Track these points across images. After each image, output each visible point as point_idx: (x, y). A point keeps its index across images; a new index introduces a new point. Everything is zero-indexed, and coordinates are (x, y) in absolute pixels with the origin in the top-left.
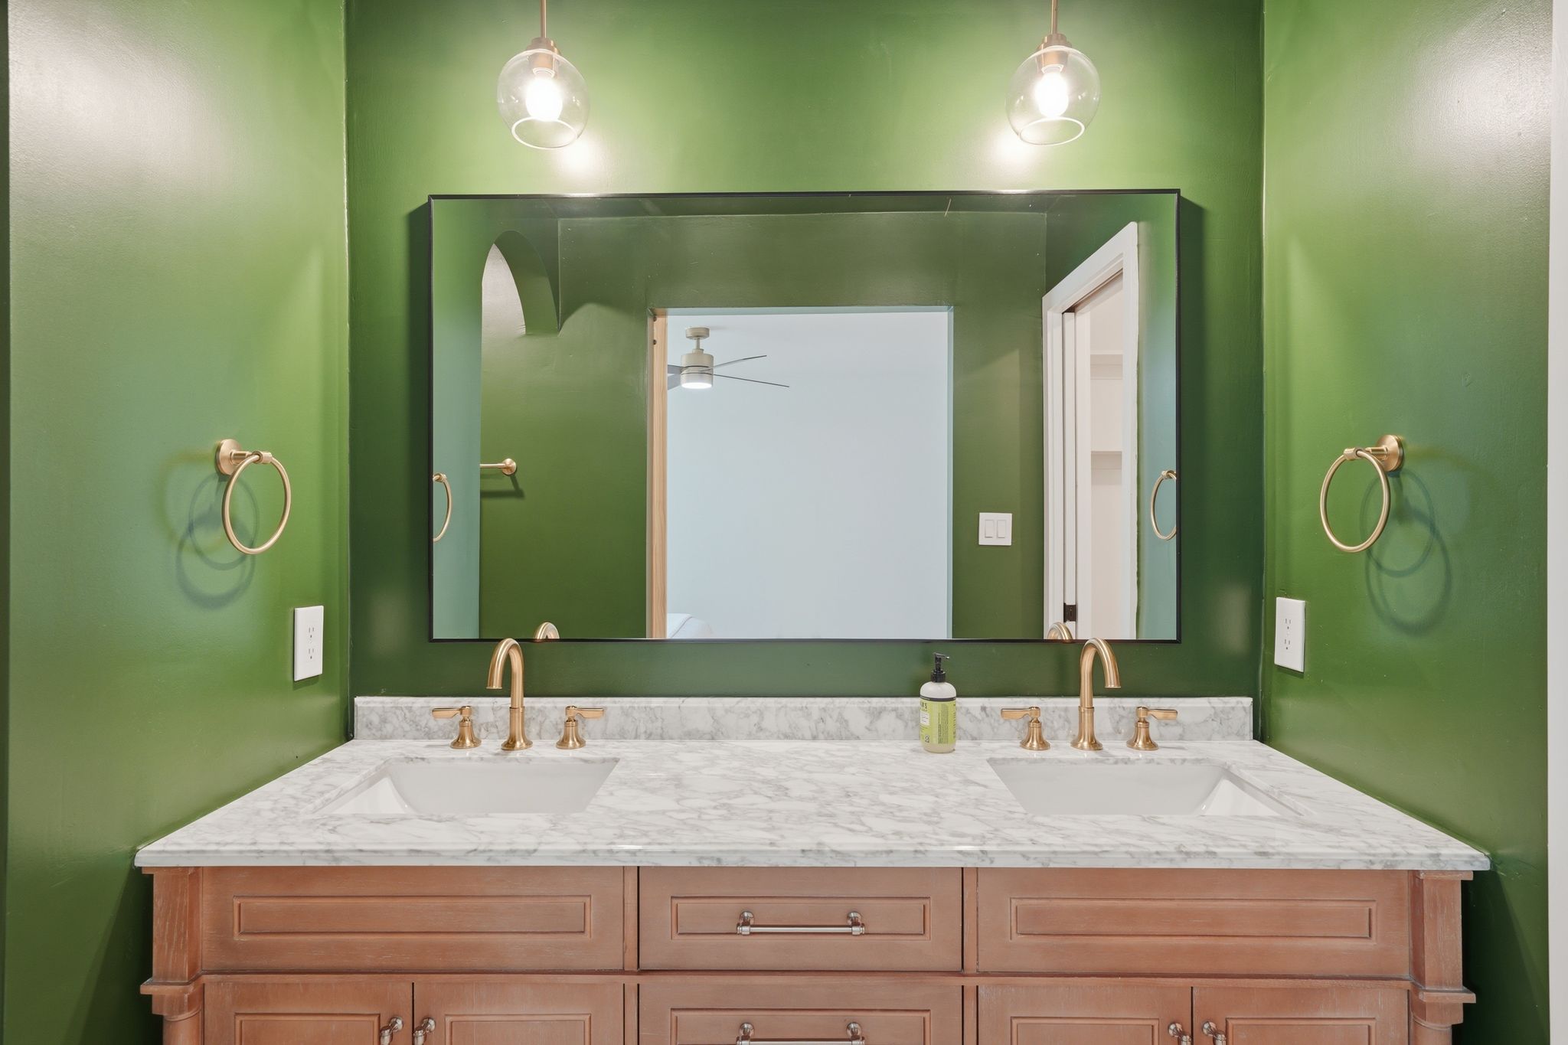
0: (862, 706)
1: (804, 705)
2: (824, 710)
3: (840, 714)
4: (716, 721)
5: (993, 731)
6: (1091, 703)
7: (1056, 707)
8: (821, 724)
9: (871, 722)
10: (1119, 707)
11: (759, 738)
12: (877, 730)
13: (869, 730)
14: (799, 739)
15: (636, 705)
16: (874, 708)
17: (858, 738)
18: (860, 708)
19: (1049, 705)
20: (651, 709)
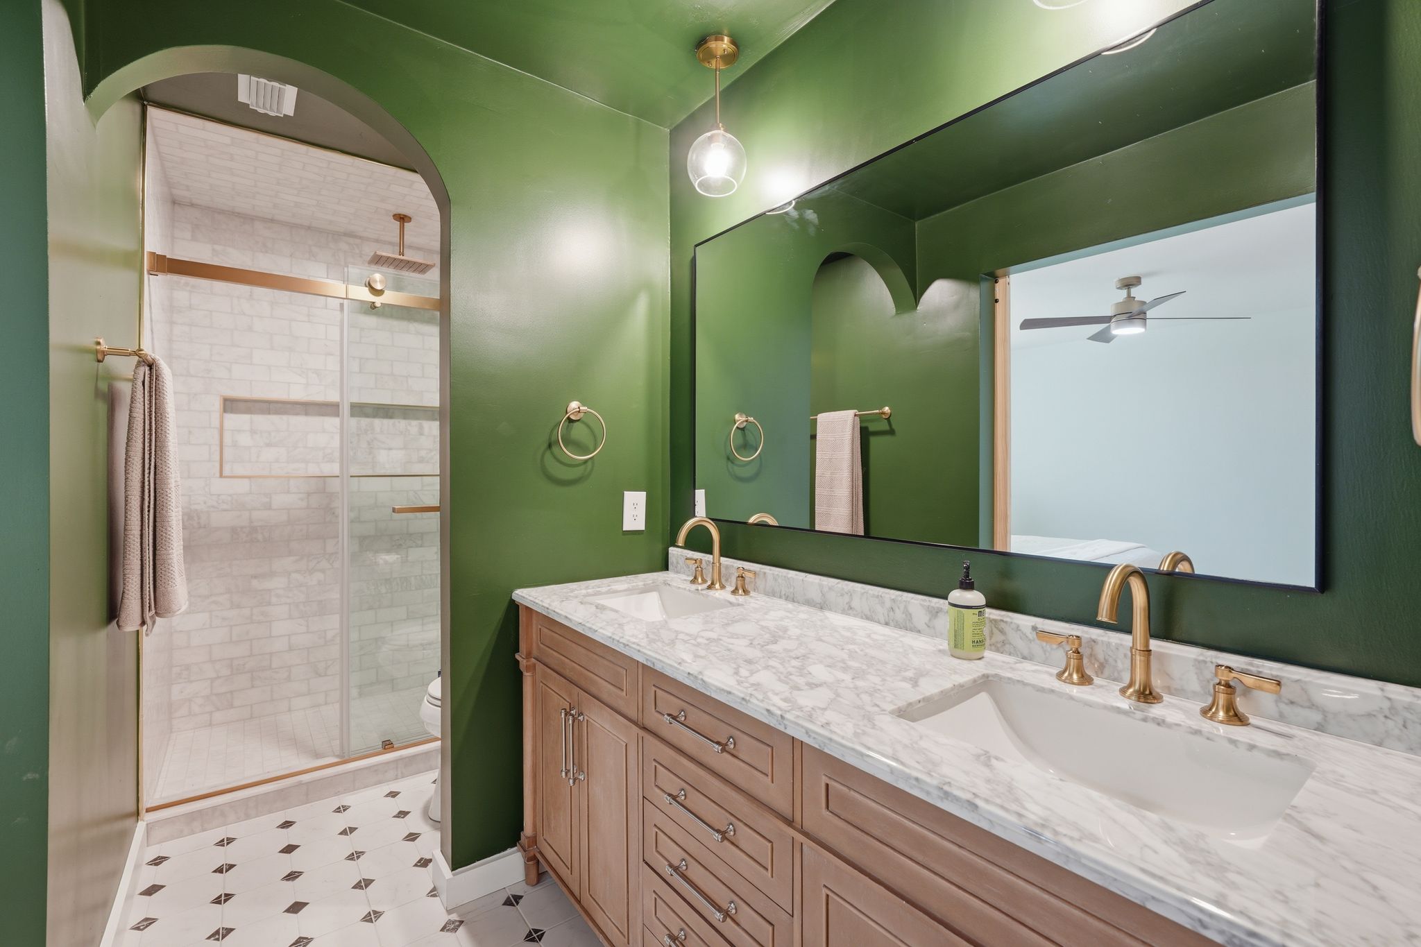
0: (922, 603)
1: (880, 594)
2: (894, 600)
3: (906, 607)
4: (823, 595)
5: (1045, 654)
6: (1147, 644)
7: (1121, 645)
8: (891, 613)
9: (930, 620)
10: (1212, 662)
11: (849, 615)
12: (934, 628)
13: (929, 627)
14: (876, 622)
15: (780, 574)
16: (933, 607)
17: (919, 632)
18: (921, 605)
19: (1111, 640)
20: (788, 579)
